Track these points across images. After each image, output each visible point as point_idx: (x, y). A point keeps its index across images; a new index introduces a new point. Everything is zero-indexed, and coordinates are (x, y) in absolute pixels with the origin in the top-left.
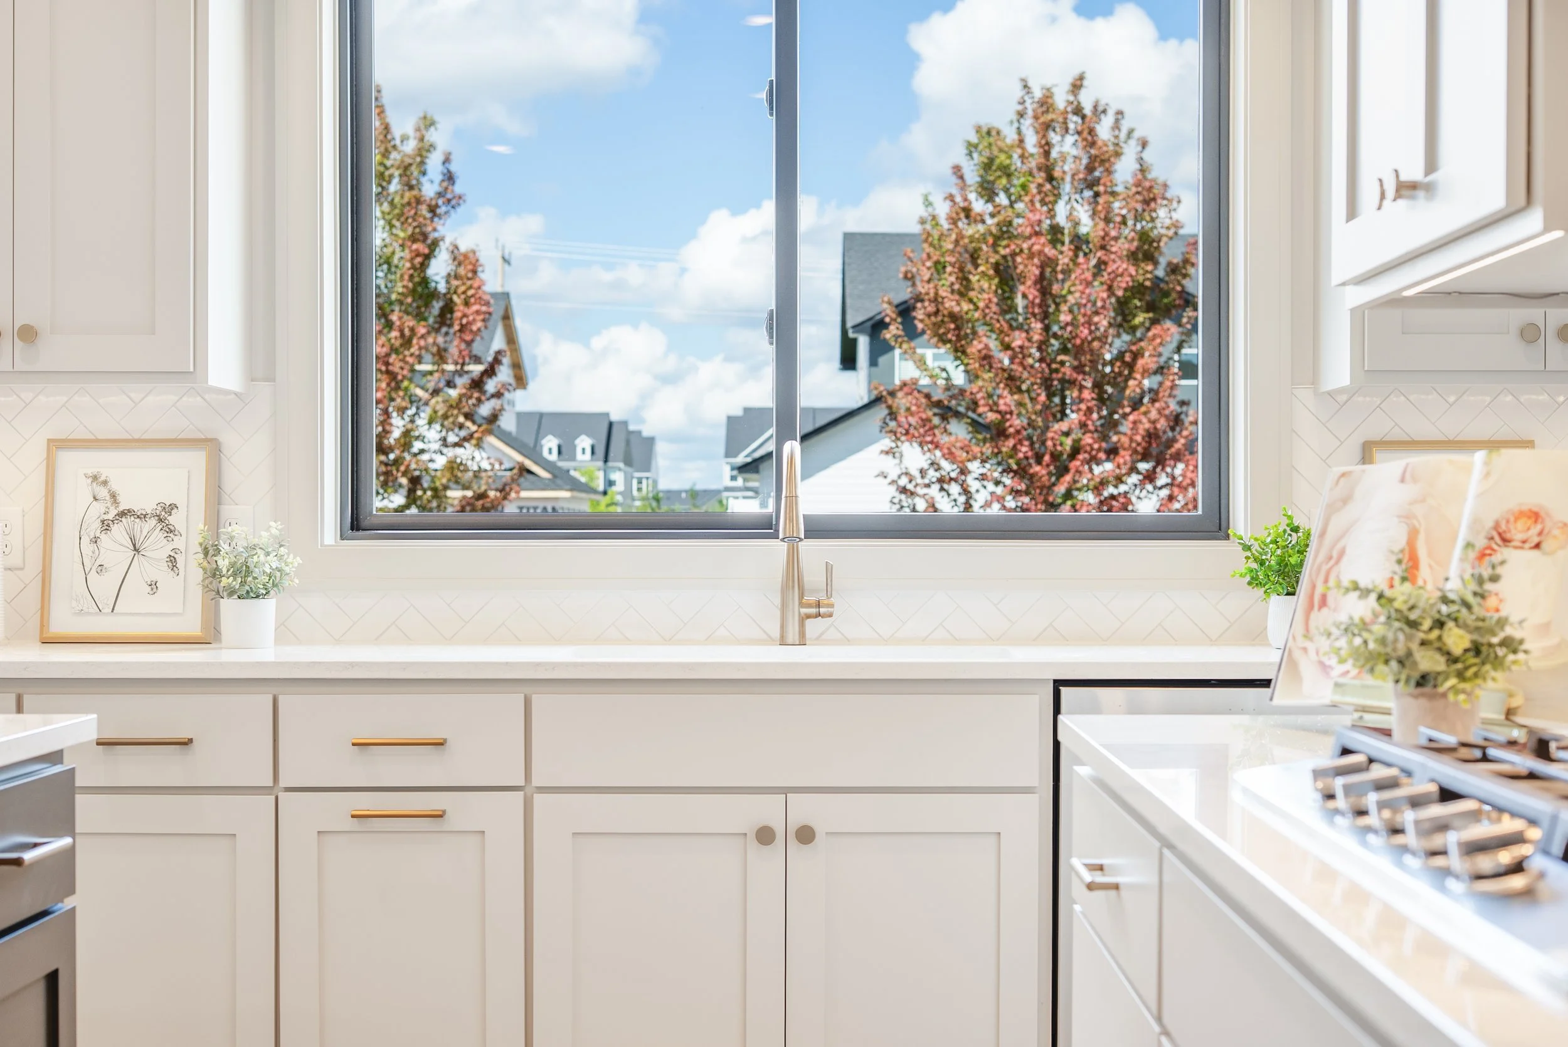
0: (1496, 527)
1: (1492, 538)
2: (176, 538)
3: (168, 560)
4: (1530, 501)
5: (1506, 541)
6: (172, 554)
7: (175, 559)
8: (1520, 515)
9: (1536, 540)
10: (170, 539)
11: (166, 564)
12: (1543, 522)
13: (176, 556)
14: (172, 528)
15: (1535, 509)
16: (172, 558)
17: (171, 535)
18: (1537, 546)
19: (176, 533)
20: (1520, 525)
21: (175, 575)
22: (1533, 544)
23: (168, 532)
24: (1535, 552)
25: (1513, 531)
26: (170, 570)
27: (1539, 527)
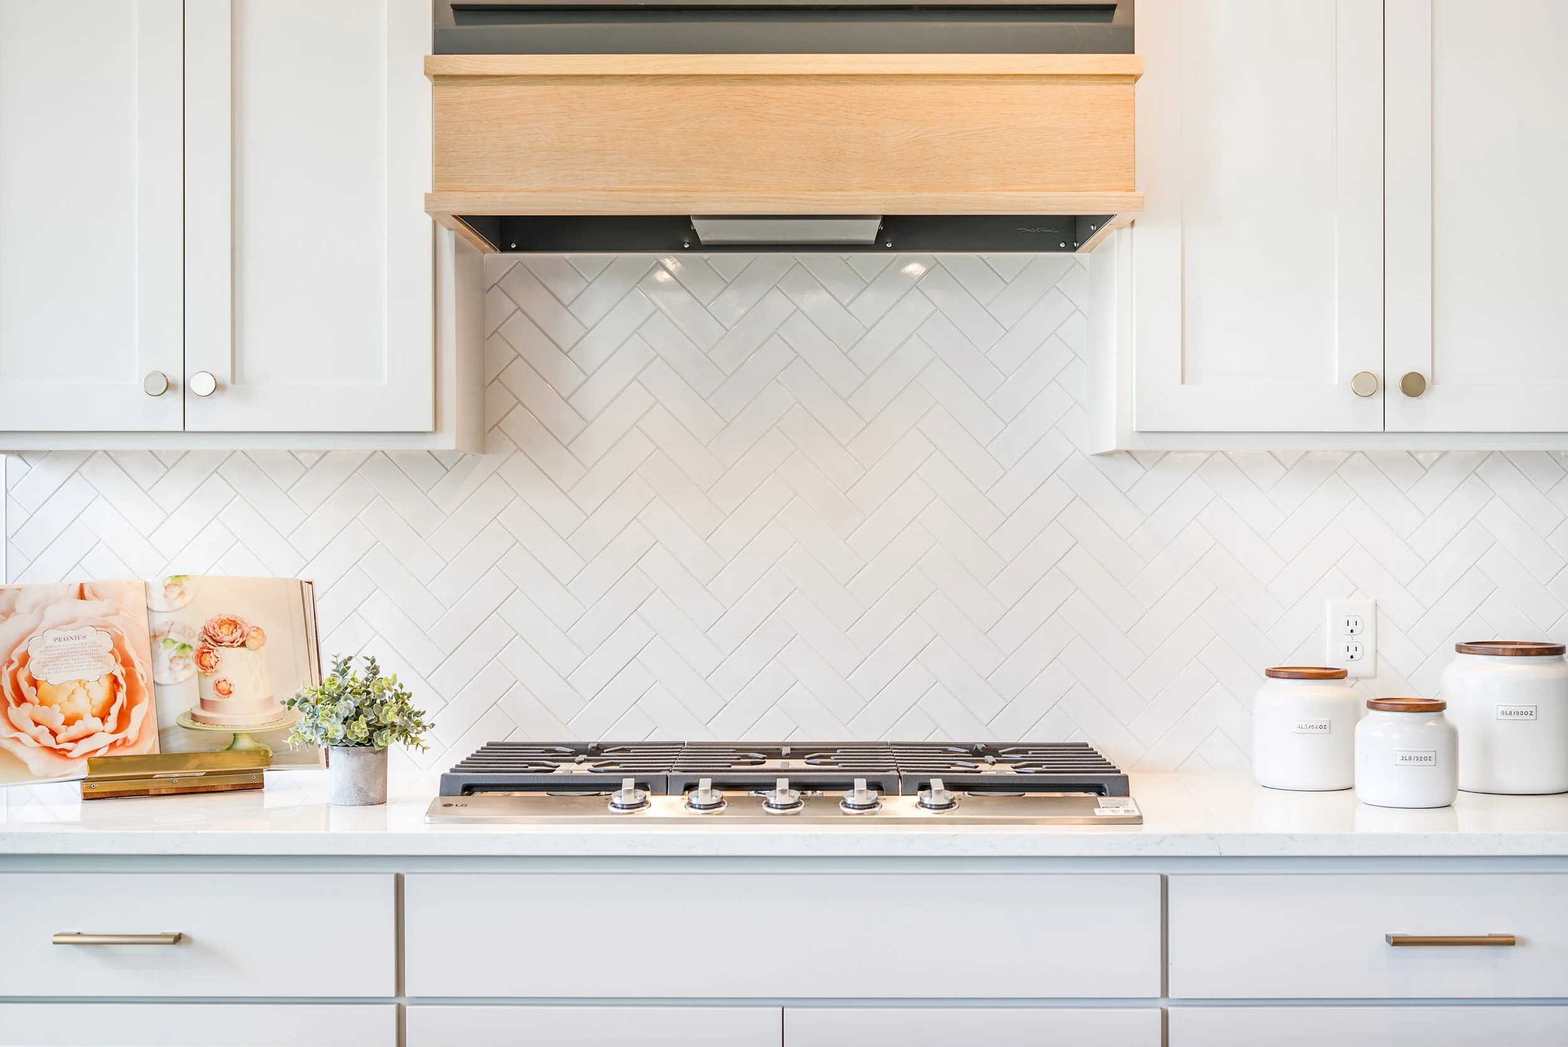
0: (206, 631)
1: (206, 640)
4: (228, 612)
5: (219, 643)
8: (222, 623)
9: (241, 640)
12: (240, 628)
15: (233, 619)
18: (243, 644)
20: (224, 629)
22: (239, 644)
24: (242, 649)
25: (221, 635)
27: (239, 631)
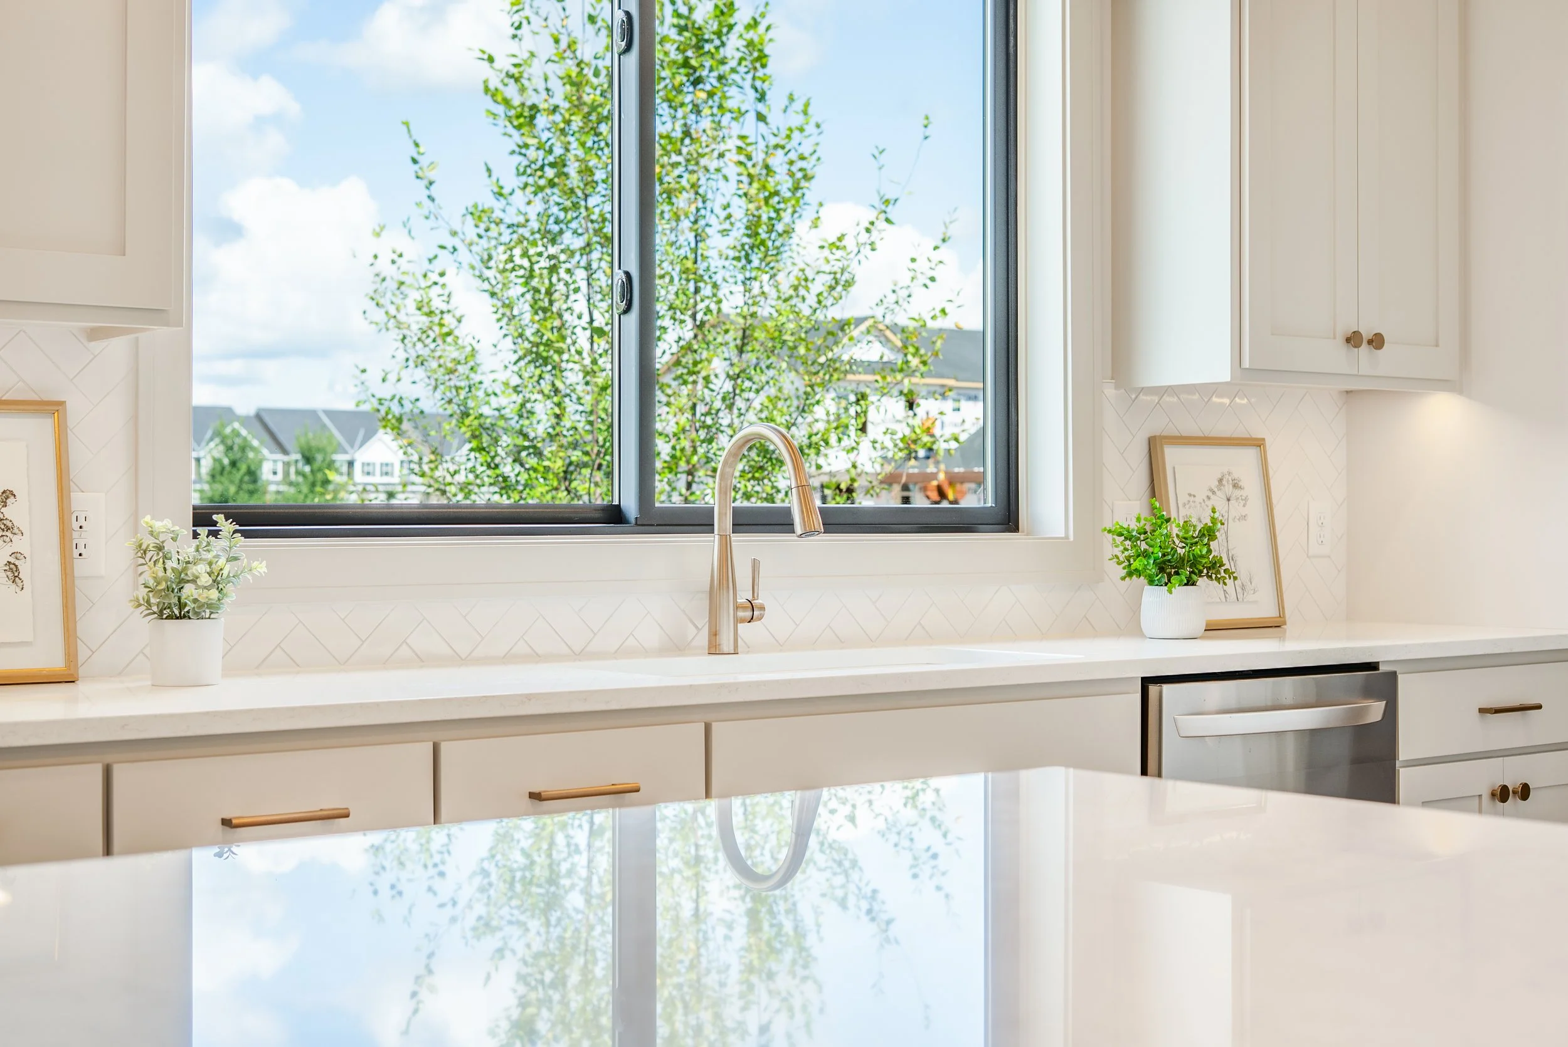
2: (14, 538)
3: (7, 568)
6: (12, 560)
7: (16, 566)
10: (8, 539)
11: (4, 575)
13: (17, 563)
14: (10, 524)
16: (12, 566)
17: (8, 533)
19: (15, 530)
21: (18, 590)
23: (3, 530)
26: (10, 582)
